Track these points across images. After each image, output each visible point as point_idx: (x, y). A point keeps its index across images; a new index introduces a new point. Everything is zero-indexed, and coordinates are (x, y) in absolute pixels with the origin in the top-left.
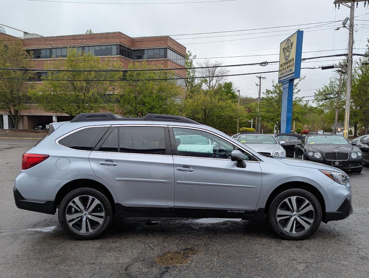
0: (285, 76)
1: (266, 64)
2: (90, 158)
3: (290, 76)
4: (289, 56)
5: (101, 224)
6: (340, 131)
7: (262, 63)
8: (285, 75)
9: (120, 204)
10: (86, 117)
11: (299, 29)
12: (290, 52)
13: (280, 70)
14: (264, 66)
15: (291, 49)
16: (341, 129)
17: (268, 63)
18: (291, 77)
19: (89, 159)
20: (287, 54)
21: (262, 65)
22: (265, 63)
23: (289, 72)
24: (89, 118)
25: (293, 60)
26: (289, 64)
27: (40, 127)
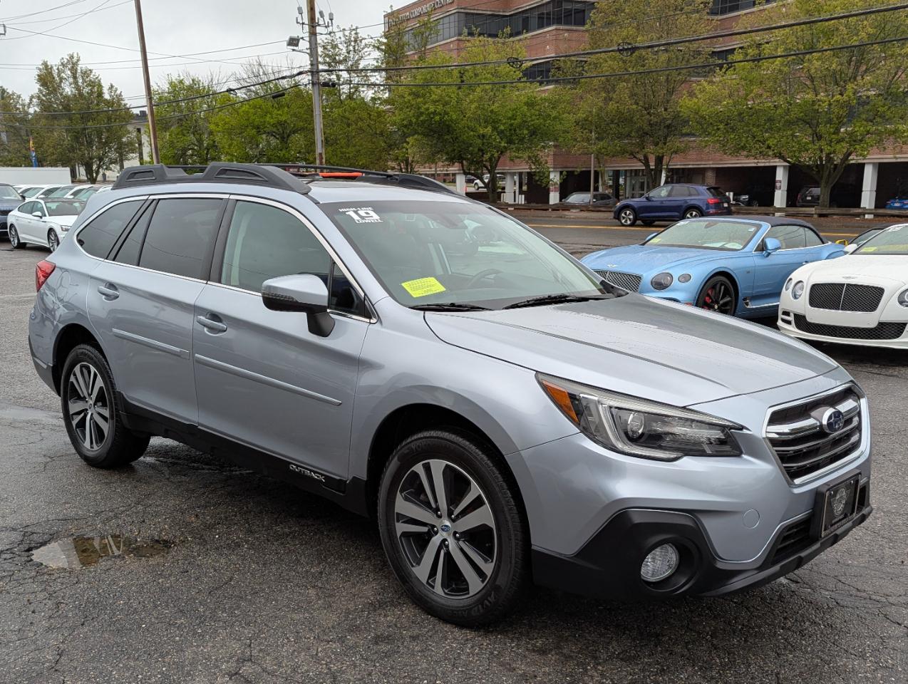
27: (744, 197)
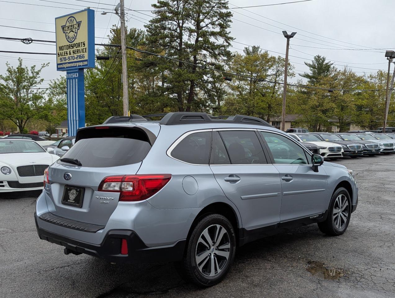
0: (69, 63)
1: (30, 42)
2: (215, 174)
3: (81, 64)
4: (75, 38)
5: (227, 258)
6: (65, 132)
7: (24, 40)
8: (70, 61)
9: (244, 228)
10: (183, 118)
11: (89, 7)
12: (76, 33)
13: (60, 54)
14: (27, 44)
15: (79, 29)
16: (66, 130)
17: (32, 40)
18: (83, 65)
19: (214, 176)
20: (71, 34)
21: (24, 43)
22: (28, 41)
23: (78, 58)
24: (185, 119)
25: (84, 44)
26: (75, 48)
